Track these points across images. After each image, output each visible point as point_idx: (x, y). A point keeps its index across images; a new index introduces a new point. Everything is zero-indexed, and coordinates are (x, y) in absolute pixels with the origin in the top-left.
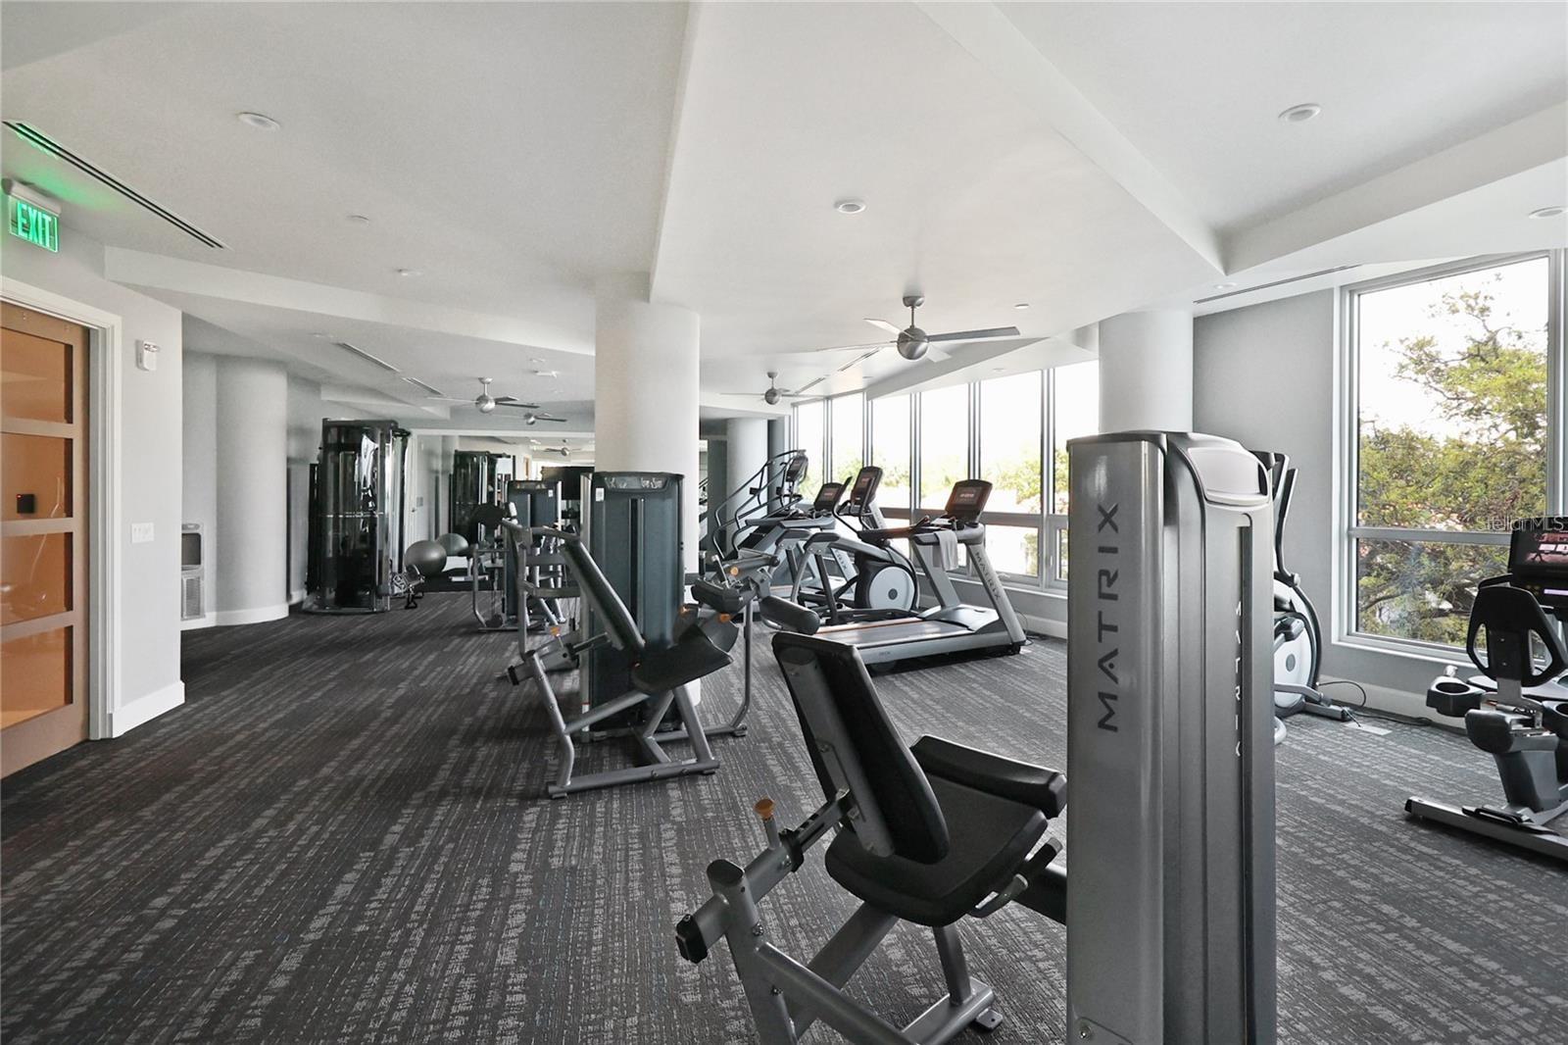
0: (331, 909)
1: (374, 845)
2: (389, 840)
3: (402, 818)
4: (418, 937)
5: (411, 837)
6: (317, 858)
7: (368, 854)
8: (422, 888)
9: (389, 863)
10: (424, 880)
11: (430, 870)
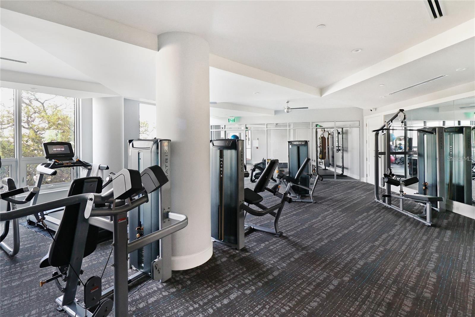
0: (343, 233)
1: (330, 242)
2: (326, 241)
3: (320, 246)
4: (330, 224)
5: (321, 240)
6: (345, 244)
7: (333, 240)
8: (326, 229)
9: (329, 236)
10: (324, 230)
11: (322, 231)
